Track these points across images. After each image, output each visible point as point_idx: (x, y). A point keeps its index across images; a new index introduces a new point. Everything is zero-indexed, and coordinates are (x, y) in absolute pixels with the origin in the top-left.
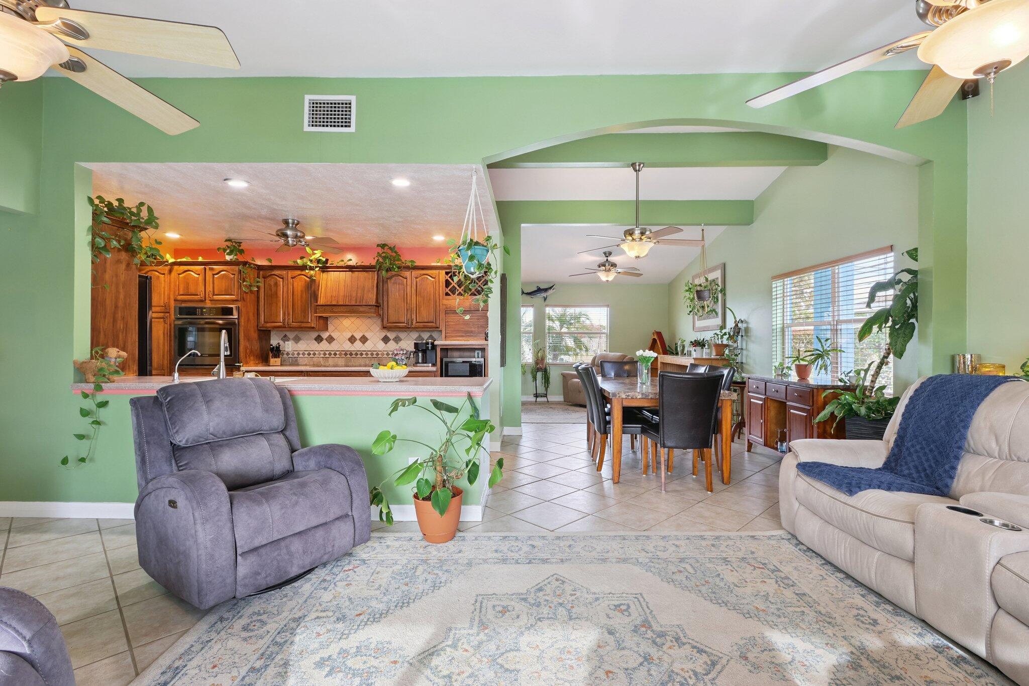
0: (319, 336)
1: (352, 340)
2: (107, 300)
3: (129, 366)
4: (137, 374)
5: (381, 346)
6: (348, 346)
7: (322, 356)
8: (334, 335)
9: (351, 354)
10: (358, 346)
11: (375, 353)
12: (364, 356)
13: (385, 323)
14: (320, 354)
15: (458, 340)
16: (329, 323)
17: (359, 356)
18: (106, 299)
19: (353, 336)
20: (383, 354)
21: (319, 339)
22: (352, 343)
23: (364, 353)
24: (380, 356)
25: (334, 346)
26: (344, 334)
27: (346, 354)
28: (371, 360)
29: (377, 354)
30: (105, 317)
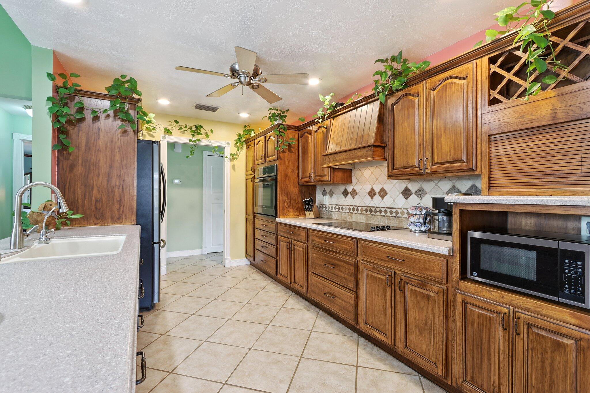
0: (346, 190)
1: (372, 193)
2: (101, 162)
3: (126, 216)
4: (136, 223)
5: (401, 202)
6: (368, 202)
7: (348, 211)
8: (358, 188)
9: (371, 211)
10: (377, 201)
11: (394, 210)
12: (383, 214)
13: (390, 170)
14: (346, 209)
15: (520, 194)
16: (353, 175)
17: (378, 213)
18: (99, 161)
19: (372, 189)
20: (403, 213)
21: (345, 193)
22: (372, 197)
23: (383, 210)
24: (399, 215)
25: (356, 201)
26: (365, 186)
27: (366, 211)
28: (390, 219)
29: (397, 213)
30: (98, 176)
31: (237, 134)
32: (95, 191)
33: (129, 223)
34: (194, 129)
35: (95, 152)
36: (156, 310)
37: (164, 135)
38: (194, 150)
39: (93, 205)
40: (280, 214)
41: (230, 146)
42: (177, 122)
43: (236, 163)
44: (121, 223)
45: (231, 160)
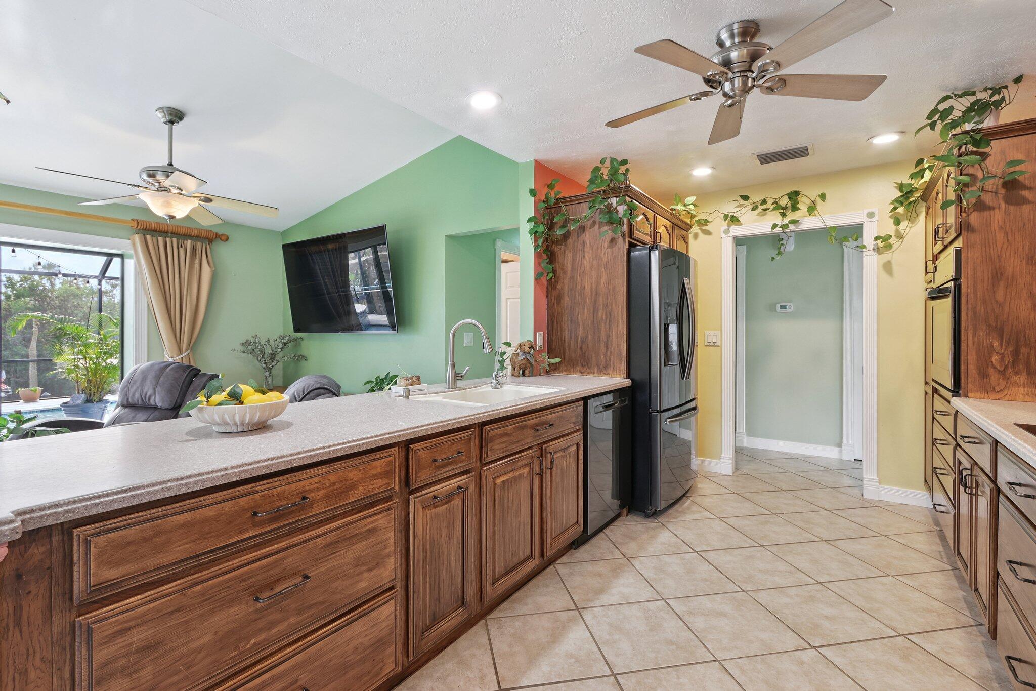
3: (613, 364)
4: (625, 376)
18: (584, 287)
30: (584, 308)
31: (895, 187)
32: (581, 328)
33: (618, 376)
34: (785, 201)
35: (580, 276)
36: (656, 521)
37: (727, 228)
38: (784, 243)
39: (579, 347)
40: (970, 386)
41: (876, 218)
42: (746, 198)
43: (895, 256)
44: (608, 374)
45: (878, 250)
